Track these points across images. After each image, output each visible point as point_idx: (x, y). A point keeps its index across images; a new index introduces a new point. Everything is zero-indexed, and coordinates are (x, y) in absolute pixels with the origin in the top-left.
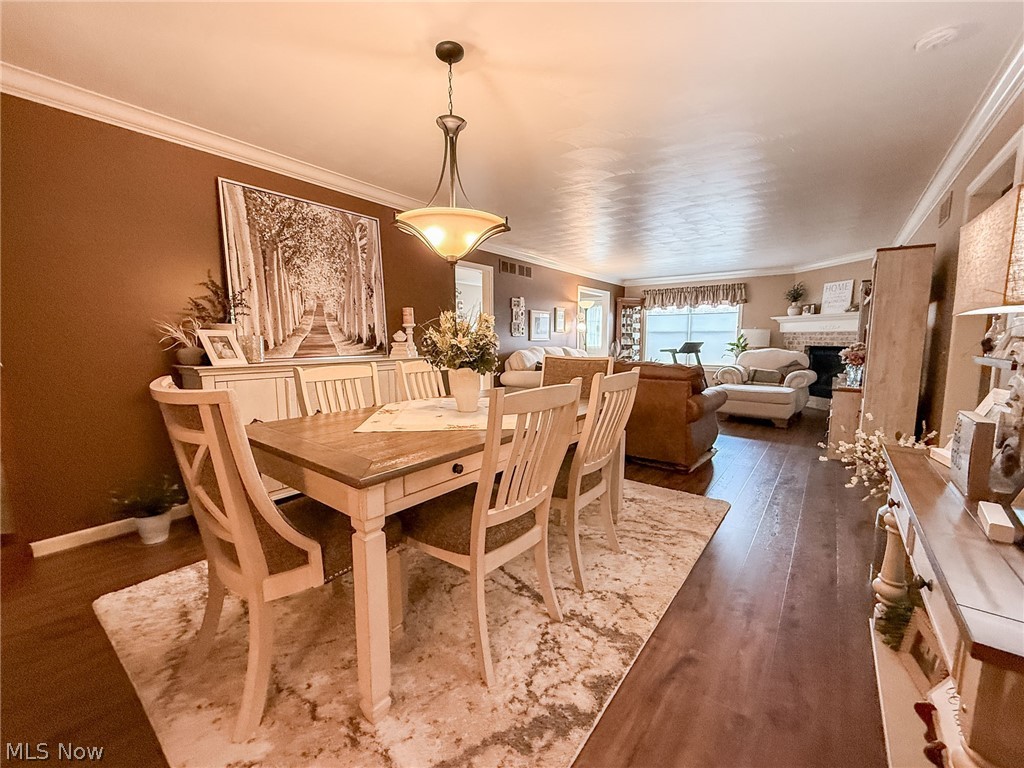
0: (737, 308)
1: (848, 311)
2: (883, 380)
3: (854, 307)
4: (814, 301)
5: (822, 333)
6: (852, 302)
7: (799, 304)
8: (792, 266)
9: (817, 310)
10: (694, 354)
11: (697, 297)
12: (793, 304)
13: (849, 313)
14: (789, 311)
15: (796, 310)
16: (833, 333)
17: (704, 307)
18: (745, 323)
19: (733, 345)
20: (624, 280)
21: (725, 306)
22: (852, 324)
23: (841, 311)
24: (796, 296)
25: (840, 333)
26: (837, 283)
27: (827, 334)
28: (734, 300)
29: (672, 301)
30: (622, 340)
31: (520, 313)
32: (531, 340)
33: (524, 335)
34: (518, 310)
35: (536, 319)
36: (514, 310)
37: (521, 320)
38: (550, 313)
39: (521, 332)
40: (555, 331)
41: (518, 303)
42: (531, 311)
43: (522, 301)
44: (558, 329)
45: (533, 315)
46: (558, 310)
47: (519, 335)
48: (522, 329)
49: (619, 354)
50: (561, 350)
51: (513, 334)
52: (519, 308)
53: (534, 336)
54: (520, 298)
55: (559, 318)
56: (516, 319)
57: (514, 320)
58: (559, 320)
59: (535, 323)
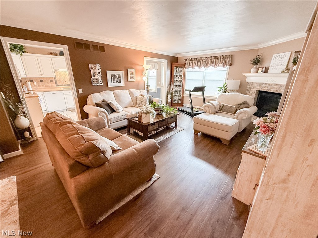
0: (226, 68)
1: (283, 72)
2: (284, 181)
3: (288, 69)
4: (266, 65)
5: (266, 84)
6: (287, 67)
7: (258, 66)
8: (257, 44)
9: (266, 71)
10: (202, 92)
11: (208, 63)
12: (255, 66)
13: (283, 74)
14: (252, 70)
15: (255, 70)
16: (272, 84)
17: (211, 68)
18: (229, 77)
19: (221, 88)
20: (177, 54)
21: (220, 67)
22: (283, 80)
23: (279, 71)
24: (257, 62)
25: (276, 85)
26: (280, 54)
27: (269, 85)
28: (225, 64)
29: (197, 64)
30: (174, 83)
31: (97, 73)
32: (109, 86)
33: (102, 84)
34: (96, 71)
35: (112, 76)
36: (92, 71)
37: (99, 76)
38: (123, 72)
39: (100, 83)
40: (128, 81)
41: (95, 67)
42: (107, 71)
43: (98, 66)
44: (130, 80)
45: (109, 73)
46: (129, 70)
47: (98, 85)
48: (101, 81)
49: (172, 90)
50: (127, 91)
51: (93, 84)
52: (96, 70)
53: (110, 84)
54: (96, 64)
55: (130, 74)
56: (94, 76)
57: (93, 77)
58: (130, 75)
59: (111, 78)
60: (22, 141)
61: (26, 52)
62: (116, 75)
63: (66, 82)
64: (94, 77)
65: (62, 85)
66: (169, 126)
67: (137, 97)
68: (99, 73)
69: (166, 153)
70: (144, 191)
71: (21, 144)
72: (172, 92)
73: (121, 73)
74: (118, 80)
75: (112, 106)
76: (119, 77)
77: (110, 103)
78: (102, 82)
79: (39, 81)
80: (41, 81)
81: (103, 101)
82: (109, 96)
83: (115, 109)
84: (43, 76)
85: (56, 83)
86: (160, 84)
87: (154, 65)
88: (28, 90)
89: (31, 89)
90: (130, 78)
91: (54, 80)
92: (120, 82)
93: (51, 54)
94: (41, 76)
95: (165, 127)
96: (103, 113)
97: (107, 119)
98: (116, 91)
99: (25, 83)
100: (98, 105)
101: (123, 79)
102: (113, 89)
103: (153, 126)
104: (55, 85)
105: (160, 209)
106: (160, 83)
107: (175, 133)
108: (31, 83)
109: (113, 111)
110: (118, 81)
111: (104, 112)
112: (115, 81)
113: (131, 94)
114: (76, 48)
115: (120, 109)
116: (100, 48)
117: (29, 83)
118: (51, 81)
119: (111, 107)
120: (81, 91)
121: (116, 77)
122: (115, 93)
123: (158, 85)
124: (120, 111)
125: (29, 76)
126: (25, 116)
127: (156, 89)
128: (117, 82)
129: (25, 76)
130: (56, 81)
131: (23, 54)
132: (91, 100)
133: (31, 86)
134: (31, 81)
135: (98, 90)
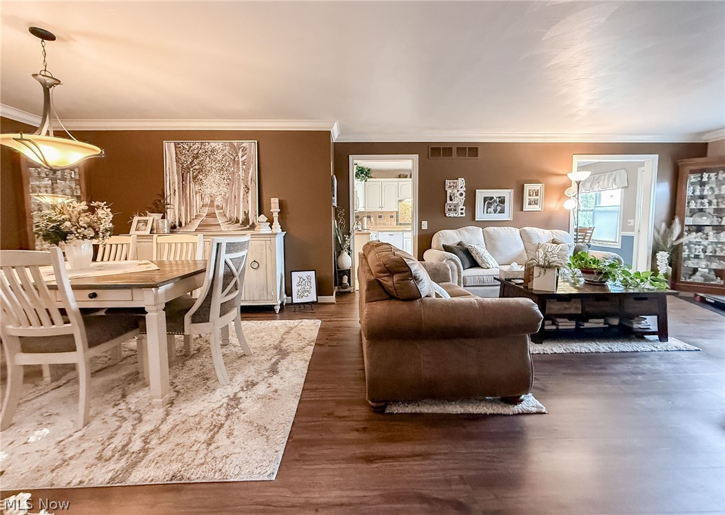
30: (685, 218)
31: (458, 194)
32: (476, 220)
33: (464, 215)
34: (455, 191)
35: (485, 199)
36: (449, 191)
37: (459, 200)
38: (512, 191)
39: (461, 212)
40: (522, 210)
41: (455, 185)
42: (477, 190)
43: (461, 182)
44: (527, 207)
45: (481, 194)
46: (528, 187)
47: (456, 215)
48: (462, 209)
49: (679, 238)
50: (516, 232)
51: (447, 215)
52: (457, 189)
53: (480, 215)
54: (457, 179)
55: (530, 195)
56: (451, 200)
57: (449, 202)
58: (530, 197)
59: (484, 203)
60: (339, 288)
61: (371, 177)
62: (495, 198)
64: (451, 202)
65: (405, 224)
66: (630, 325)
67: (540, 246)
68: (461, 195)
69: (592, 379)
70: (492, 415)
71: (336, 293)
72: (675, 244)
73: (508, 194)
74: (499, 208)
75: (474, 254)
76: (502, 201)
77: (470, 247)
78: (463, 211)
79: (377, 217)
80: (380, 217)
81: (460, 244)
82: (473, 237)
83: (479, 261)
84: (384, 210)
85: (397, 221)
86: (632, 224)
87: (613, 176)
88: (362, 227)
89: (366, 228)
90: (527, 204)
91: (395, 215)
92: (502, 211)
93: (400, 177)
94: (380, 210)
95: (615, 322)
96: (453, 263)
97: (459, 276)
98: (490, 229)
99: (361, 219)
100: (447, 249)
101: (509, 205)
102: (484, 224)
103: (566, 305)
104: (396, 223)
105: (516, 463)
106: (632, 221)
107: (654, 349)
108: (367, 220)
109: (474, 264)
110: (498, 211)
111: (454, 261)
112: (491, 210)
113: (523, 235)
114: (430, 157)
115: (490, 262)
116: (471, 150)
117: (365, 219)
118: (392, 217)
119: (472, 257)
120: (425, 225)
121: (495, 201)
122: (487, 232)
123: (625, 226)
124: (489, 266)
125: (368, 210)
126: (349, 254)
127: (619, 240)
128: (495, 211)
129: (363, 210)
130: (397, 217)
131: (368, 180)
132: (438, 241)
133: (367, 223)
134: (369, 217)
135: (455, 224)
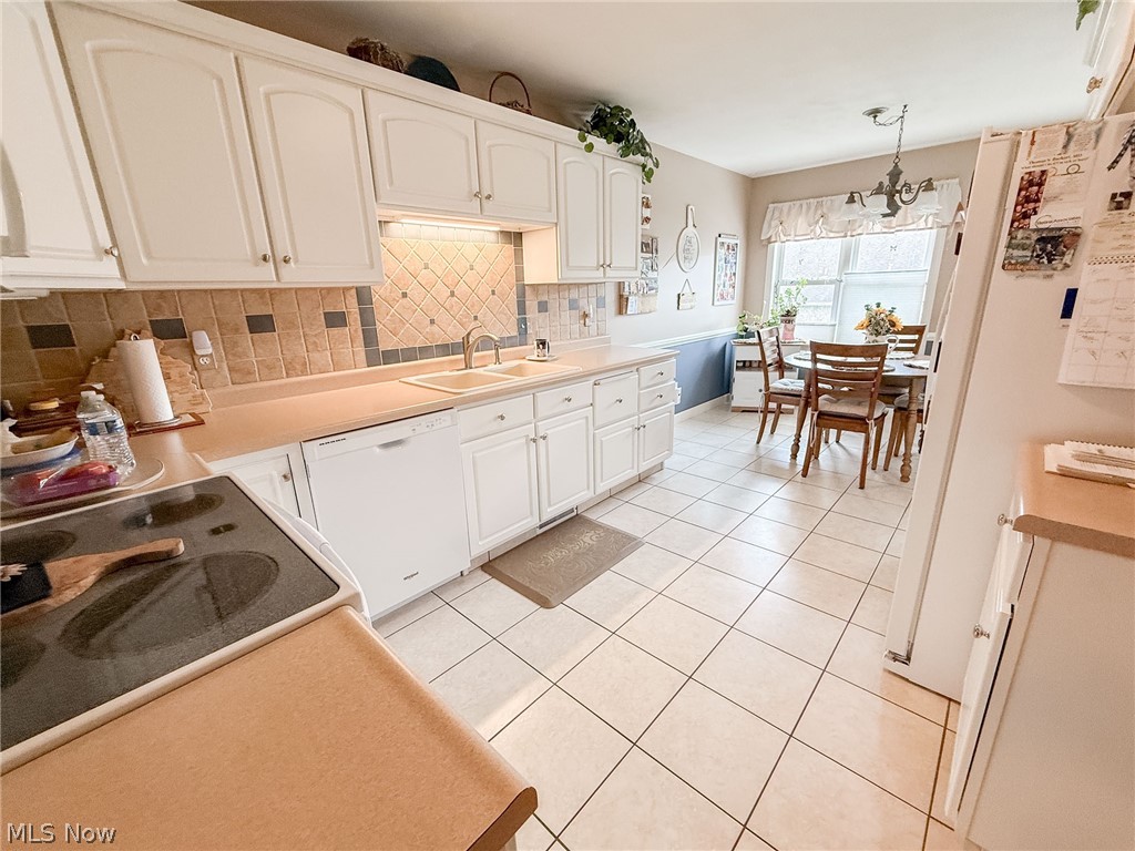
63: (435, 328)
79: (237, 330)
80: (259, 324)
84: (293, 277)
85: (370, 338)
89: (165, 412)
91: (354, 307)
94: (264, 277)
99: (105, 355)
104: (361, 350)
108: (162, 353)
117: (146, 352)
118: (335, 320)
125: (147, 275)
129: (103, 275)
130: (366, 318)
133: (167, 377)
134: (170, 332)
